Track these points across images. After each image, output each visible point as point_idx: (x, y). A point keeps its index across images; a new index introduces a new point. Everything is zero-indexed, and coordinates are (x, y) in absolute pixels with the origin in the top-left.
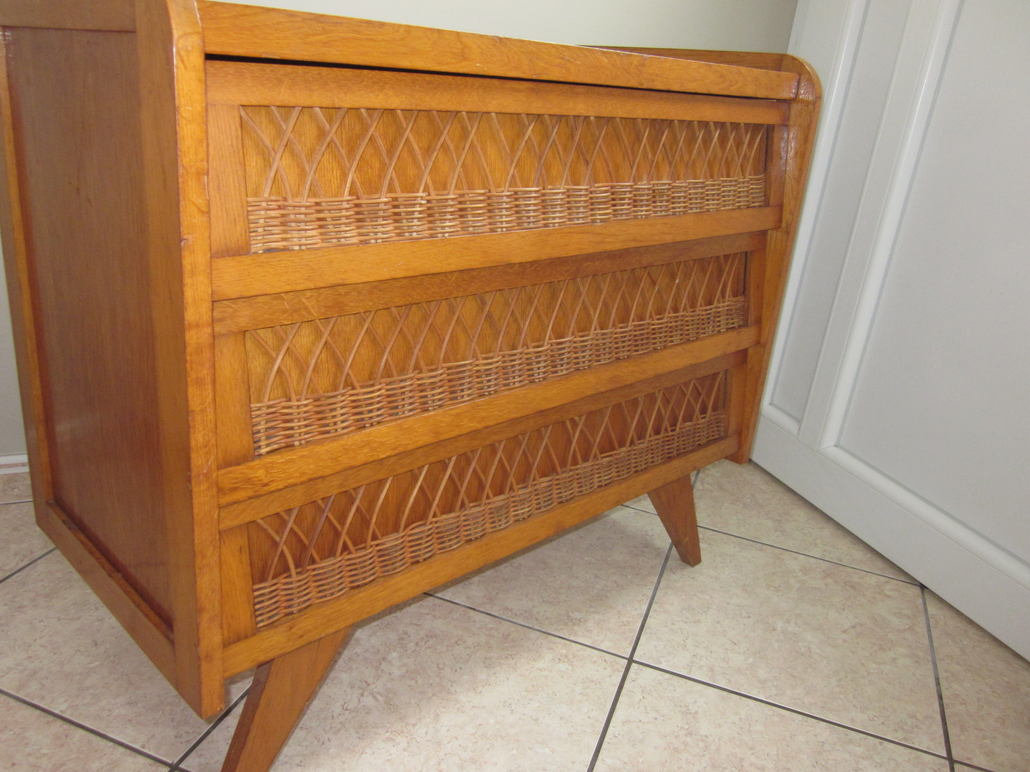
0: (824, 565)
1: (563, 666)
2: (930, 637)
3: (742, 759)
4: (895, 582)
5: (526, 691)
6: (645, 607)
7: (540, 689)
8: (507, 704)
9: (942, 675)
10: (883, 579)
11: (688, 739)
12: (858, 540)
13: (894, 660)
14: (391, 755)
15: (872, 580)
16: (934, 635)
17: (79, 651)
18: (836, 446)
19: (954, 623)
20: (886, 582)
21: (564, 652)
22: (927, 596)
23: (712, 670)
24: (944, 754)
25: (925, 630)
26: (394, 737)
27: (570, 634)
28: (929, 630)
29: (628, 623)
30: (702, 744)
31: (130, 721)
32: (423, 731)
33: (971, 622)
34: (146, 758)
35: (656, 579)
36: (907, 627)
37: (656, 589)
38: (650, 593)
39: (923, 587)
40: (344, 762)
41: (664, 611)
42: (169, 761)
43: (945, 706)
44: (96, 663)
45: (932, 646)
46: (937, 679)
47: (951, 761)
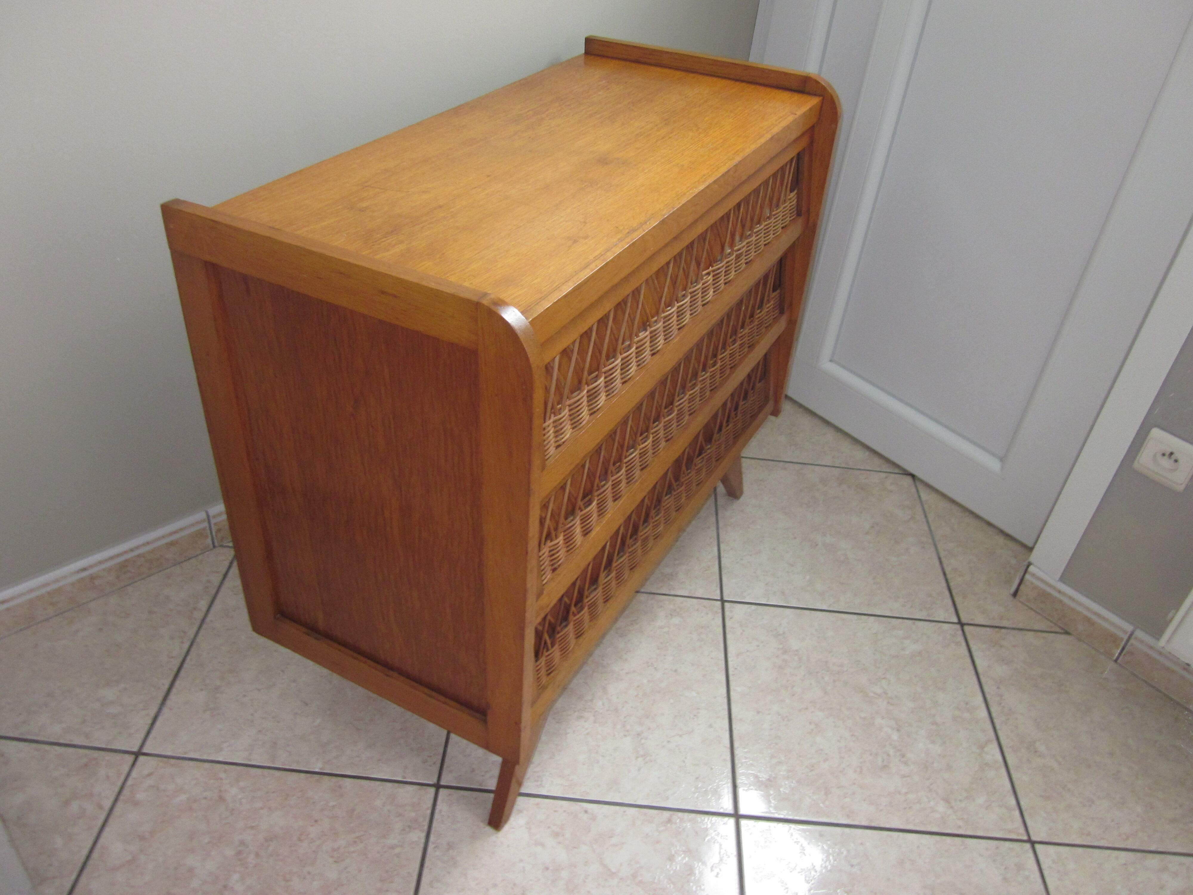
0: (836, 472)
1: (676, 620)
2: (928, 522)
3: (827, 662)
4: (893, 475)
5: (659, 649)
6: (715, 549)
7: (668, 644)
8: (650, 664)
9: (942, 554)
10: (883, 475)
11: (786, 657)
12: (855, 441)
13: (907, 549)
14: (587, 729)
15: (875, 478)
16: (930, 520)
17: (296, 714)
18: (831, 361)
19: (943, 504)
20: (886, 477)
21: (671, 607)
22: (918, 484)
23: (783, 593)
24: (955, 620)
25: (923, 516)
26: (582, 715)
27: (670, 590)
28: (926, 516)
29: (709, 567)
30: (796, 658)
31: (379, 760)
32: (600, 703)
33: (953, 501)
34: (413, 786)
35: (713, 519)
36: (909, 517)
37: (718, 528)
38: (715, 534)
39: (913, 476)
40: (557, 745)
41: (731, 549)
42: (431, 783)
43: (950, 581)
44: (318, 721)
45: (930, 530)
46: (940, 559)
47: (962, 624)
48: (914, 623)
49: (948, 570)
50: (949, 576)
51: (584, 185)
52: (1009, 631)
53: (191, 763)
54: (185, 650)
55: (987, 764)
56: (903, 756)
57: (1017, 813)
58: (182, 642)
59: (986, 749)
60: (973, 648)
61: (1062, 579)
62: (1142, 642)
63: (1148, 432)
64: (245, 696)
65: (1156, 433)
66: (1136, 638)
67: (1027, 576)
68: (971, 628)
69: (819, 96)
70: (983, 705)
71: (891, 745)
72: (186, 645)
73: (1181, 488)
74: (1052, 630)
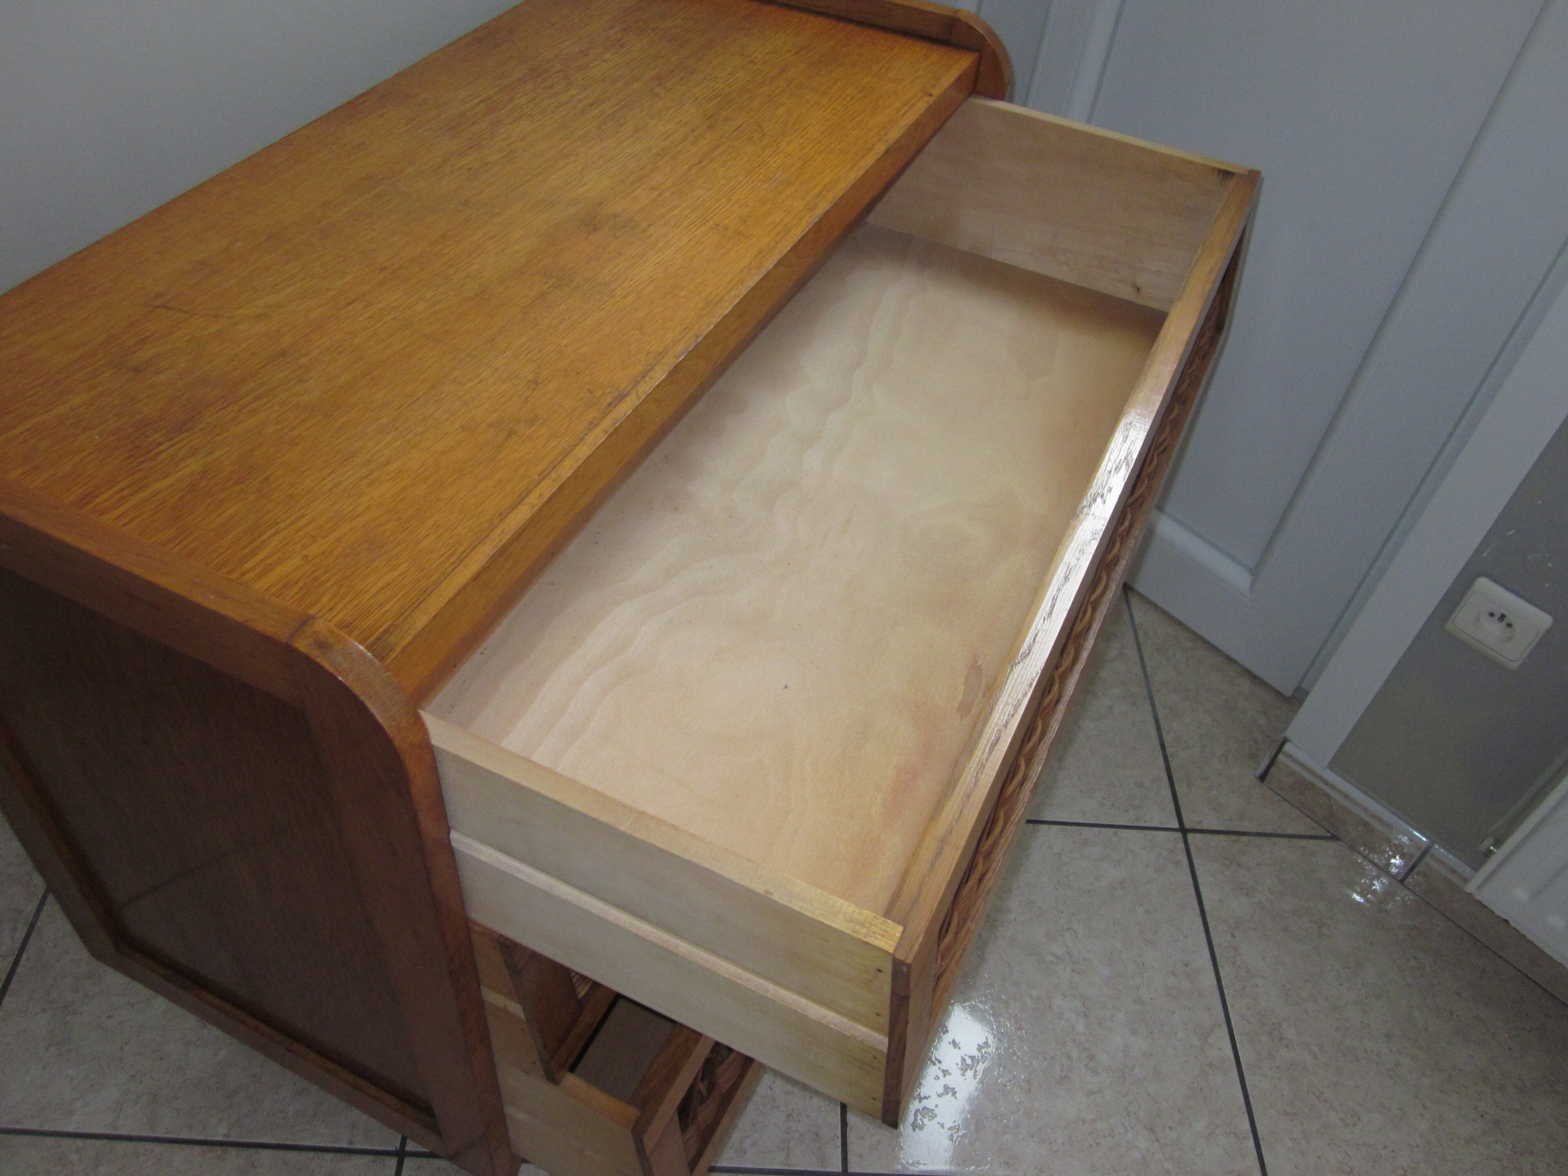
2: (1142, 660)
16: (1146, 655)
17: (189, 1042)
19: (1166, 630)
24: (1175, 824)
25: (1135, 650)
31: (314, 1115)
33: (1180, 624)
34: (364, 1156)
36: (1116, 653)
42: (392, 1149)
43: (1170, 759)
44: (223, 1053)
45: (1145, 673)
46: (1157, 721)
47: (1184, 831)
48: (1115, 834)
49: (1167, 739)
50: (1169, 751)
51: (547, 286)
52: (1251, 838)
53: (26, 1139)
54: (18, 945)
55: (1211, 1065)
56: (1091, 1058)
57: (1251, 1142)
58: (15, 930)
59: (1210, 1040)
60: (1199, 871)
61: (1333, 765)
62: (1440, 861)
63: (1470, 583)
64: (110, 1017)
65: (1483, 583)
66: (1432, 856)
67: (1281, 757)
68: (1198, 836)
69: (975, 51)
70: (1210, 966)
71: (1074, 1040)
72: (21, 935)
73: (1515, 666)
74: (1313, 833)
